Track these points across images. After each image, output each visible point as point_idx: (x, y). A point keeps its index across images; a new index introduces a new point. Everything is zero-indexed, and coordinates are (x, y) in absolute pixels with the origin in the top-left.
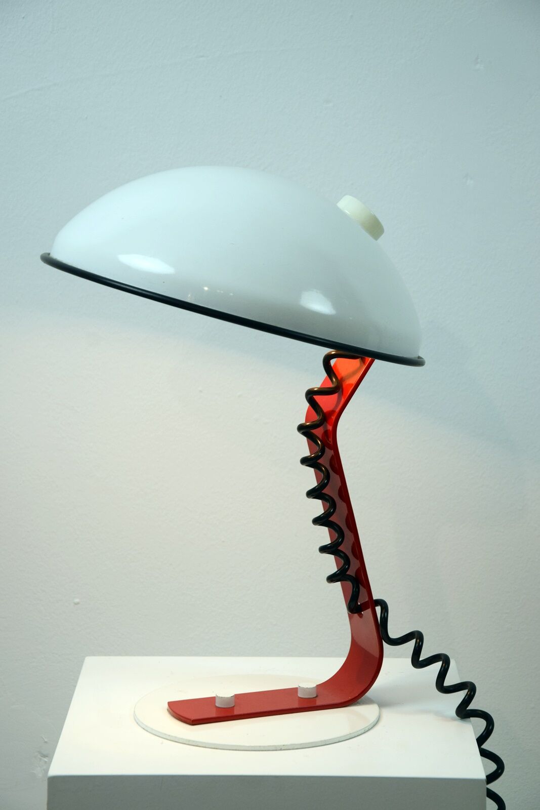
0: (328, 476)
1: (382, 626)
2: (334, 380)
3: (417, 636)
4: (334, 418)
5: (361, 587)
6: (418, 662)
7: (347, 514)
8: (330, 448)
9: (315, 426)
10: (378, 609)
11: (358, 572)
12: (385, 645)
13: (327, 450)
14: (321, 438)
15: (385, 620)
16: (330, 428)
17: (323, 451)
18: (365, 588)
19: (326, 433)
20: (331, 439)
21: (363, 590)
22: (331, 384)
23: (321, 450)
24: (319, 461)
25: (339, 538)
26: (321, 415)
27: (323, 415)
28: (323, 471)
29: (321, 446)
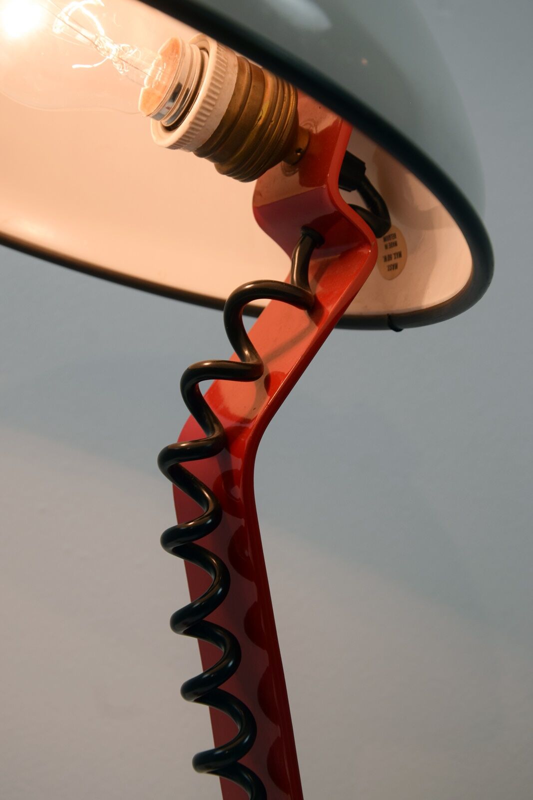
0: (225, 581)
2: (247, 352)
4: (246, 439)
9: (196, 452)
13: (227, 517)
14: (211, 487)
16: (237, 463)
17: (217, 516)
19: (228, 478)
22: (238, 360)
23: (211, 515)
24: (205, 542)
25: (242, 735)
26: (213, 430)
27: (217, 433)
28: (211, 564)
29: (211, 507)
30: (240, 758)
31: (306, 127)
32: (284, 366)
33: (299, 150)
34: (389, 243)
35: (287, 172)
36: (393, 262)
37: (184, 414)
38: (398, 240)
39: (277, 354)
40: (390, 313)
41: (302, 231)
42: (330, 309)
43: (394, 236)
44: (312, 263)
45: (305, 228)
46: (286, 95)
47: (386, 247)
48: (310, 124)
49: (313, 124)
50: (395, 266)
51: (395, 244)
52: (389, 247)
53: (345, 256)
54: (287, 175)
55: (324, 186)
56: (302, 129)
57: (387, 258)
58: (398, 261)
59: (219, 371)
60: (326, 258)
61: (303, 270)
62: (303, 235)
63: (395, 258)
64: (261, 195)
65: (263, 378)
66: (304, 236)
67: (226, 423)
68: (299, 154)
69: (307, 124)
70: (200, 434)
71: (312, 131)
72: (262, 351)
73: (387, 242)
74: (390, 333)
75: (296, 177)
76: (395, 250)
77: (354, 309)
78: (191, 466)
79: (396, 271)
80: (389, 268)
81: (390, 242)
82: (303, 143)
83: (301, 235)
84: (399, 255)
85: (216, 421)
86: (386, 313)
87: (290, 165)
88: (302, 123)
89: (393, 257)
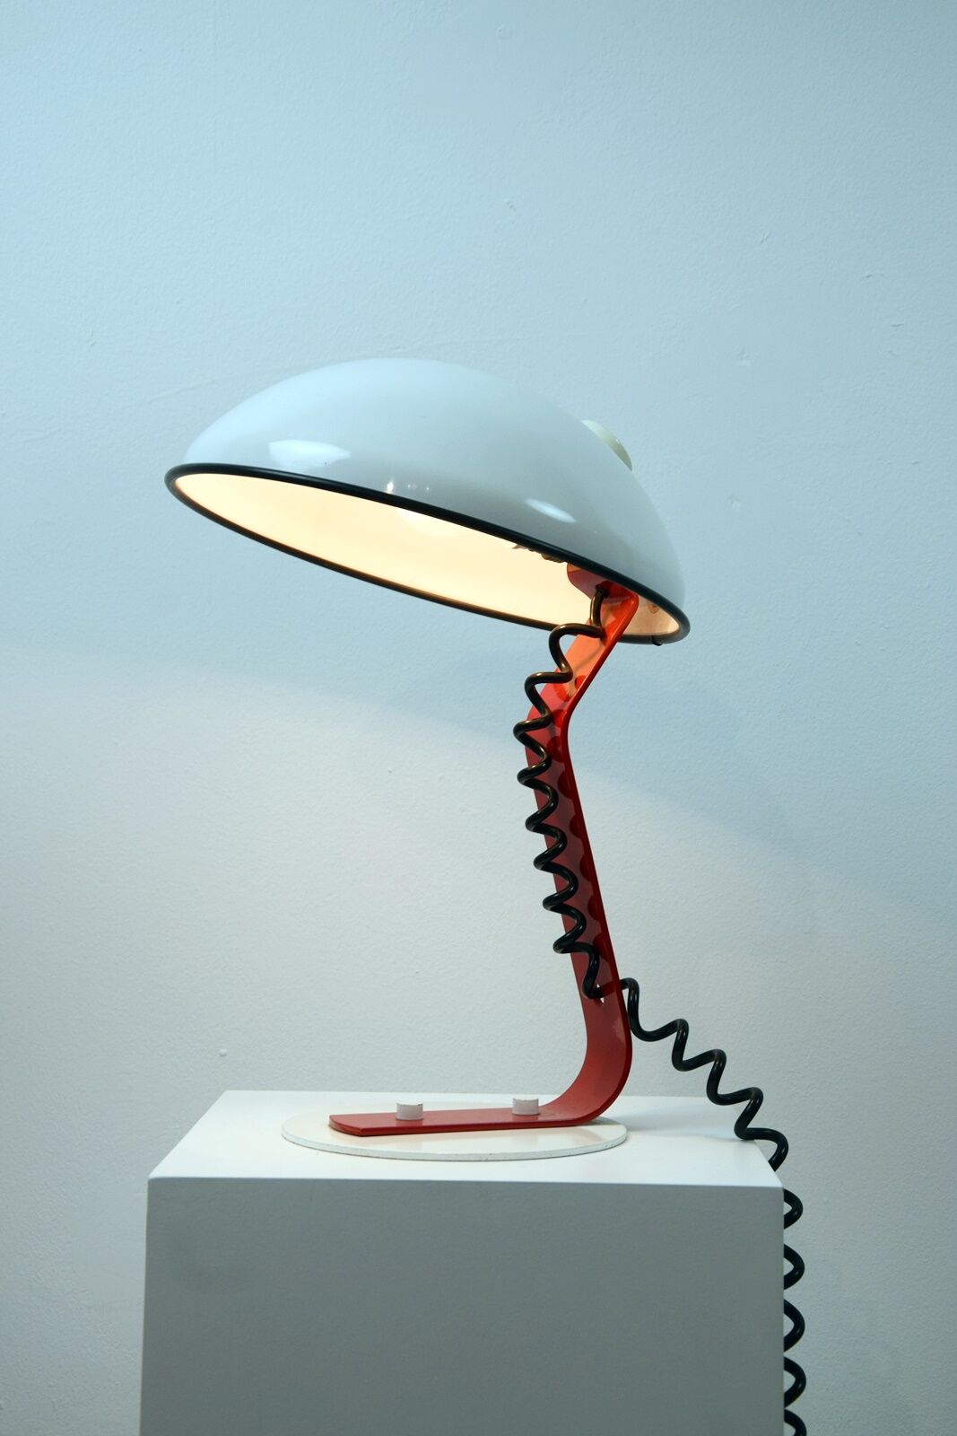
0: (555, 799)
1: (631, 1014)
2: (563, 665)
3: (678, 1029)
4: (562, 718)
5: (601, 960)
6: (680, 1063)
7: (584, 857)
8: (559, 760)
9: (534, 725)
10: (625, 993)
11: (597, 940)
12: (634, 1039)
13: (554, 762)
14: (545, 746)
15: (634, 1004)
16: (558, 731)
17: (548, 762)
18: (606, 960)
19: (554, 740)
20: (560, 749)
21: (604, 964)
22: (560, 671)
23: (545, 761)
24: (541, 777)
25: (570, 886)
26: (545, 712)
27: (547, 714)
28: (548, 791)
29: (545, 756)
30: (568, 899)
32: (585, 672)
37: (529, 705)
39: (581, 666)
40: (653, 634)
41: (596, 589)
42: (612, 636)
44: (603, 606)
45: (597, 587)
53: (625, 603)
59: (546, 678)
60: (610, 604)
61: (596, 611)
65: (573, 680)
66: (597, 592)
67: (552, 709)
70: (538, 715)
72: (572, 665)
74: (653, 646)
77: (628, 631)
78: (532, 734)
85: (547, 707)
86: (651, 635)
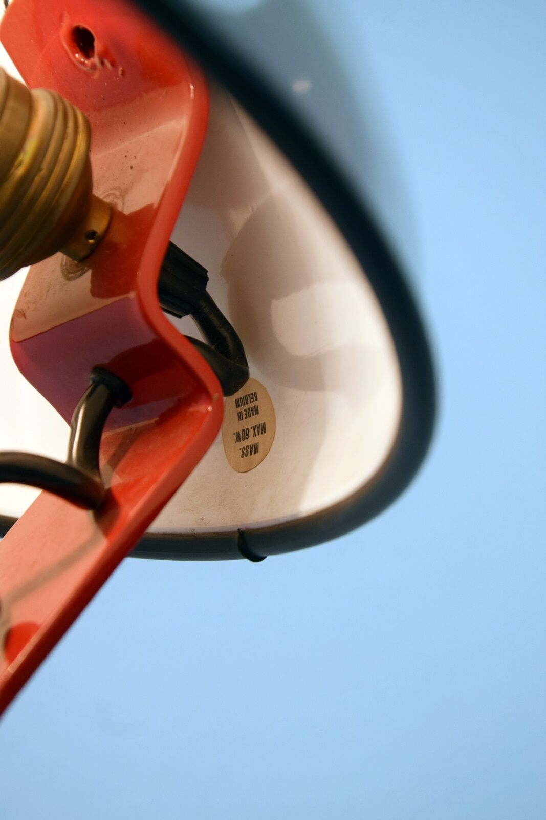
31: (108, 200)
33: (92, 234)
34: (245, 410)
35: (70, 274)
36: (251, 441)
38: (261, 403)
40: (243, 528)
41: (92, 376)
43: (254, 396)
45: (99, 369)
46: (70, 129)
47: (240, 417)
48: (114, 195)
49: (118, 193)
50: (254, 449)
51: (256, 411)
52: (244, 416)
53: (165, 420)
54: (69, 279)
55: (132, 295)
56: (99, 201)
57: (241, 436)
58: (259, 439)
60: (134, 426)
62: (94, 382)
63: (255, 435)
64: (24, 315)
66: (96, 384)
68: (91, 241)
69: (108, 195)
71: (116, 204)
73: (242, 409)
75: (86, 279)
76: (255, 420)
79: (256, 457)
80: (243, 452)
81: (246, 407)
82: (98, 224)
83: (91, 383)
84: (262, 428)
86: (236, 529)
87: (76, 262)
88: (99, 191)
89: (251, 432)
